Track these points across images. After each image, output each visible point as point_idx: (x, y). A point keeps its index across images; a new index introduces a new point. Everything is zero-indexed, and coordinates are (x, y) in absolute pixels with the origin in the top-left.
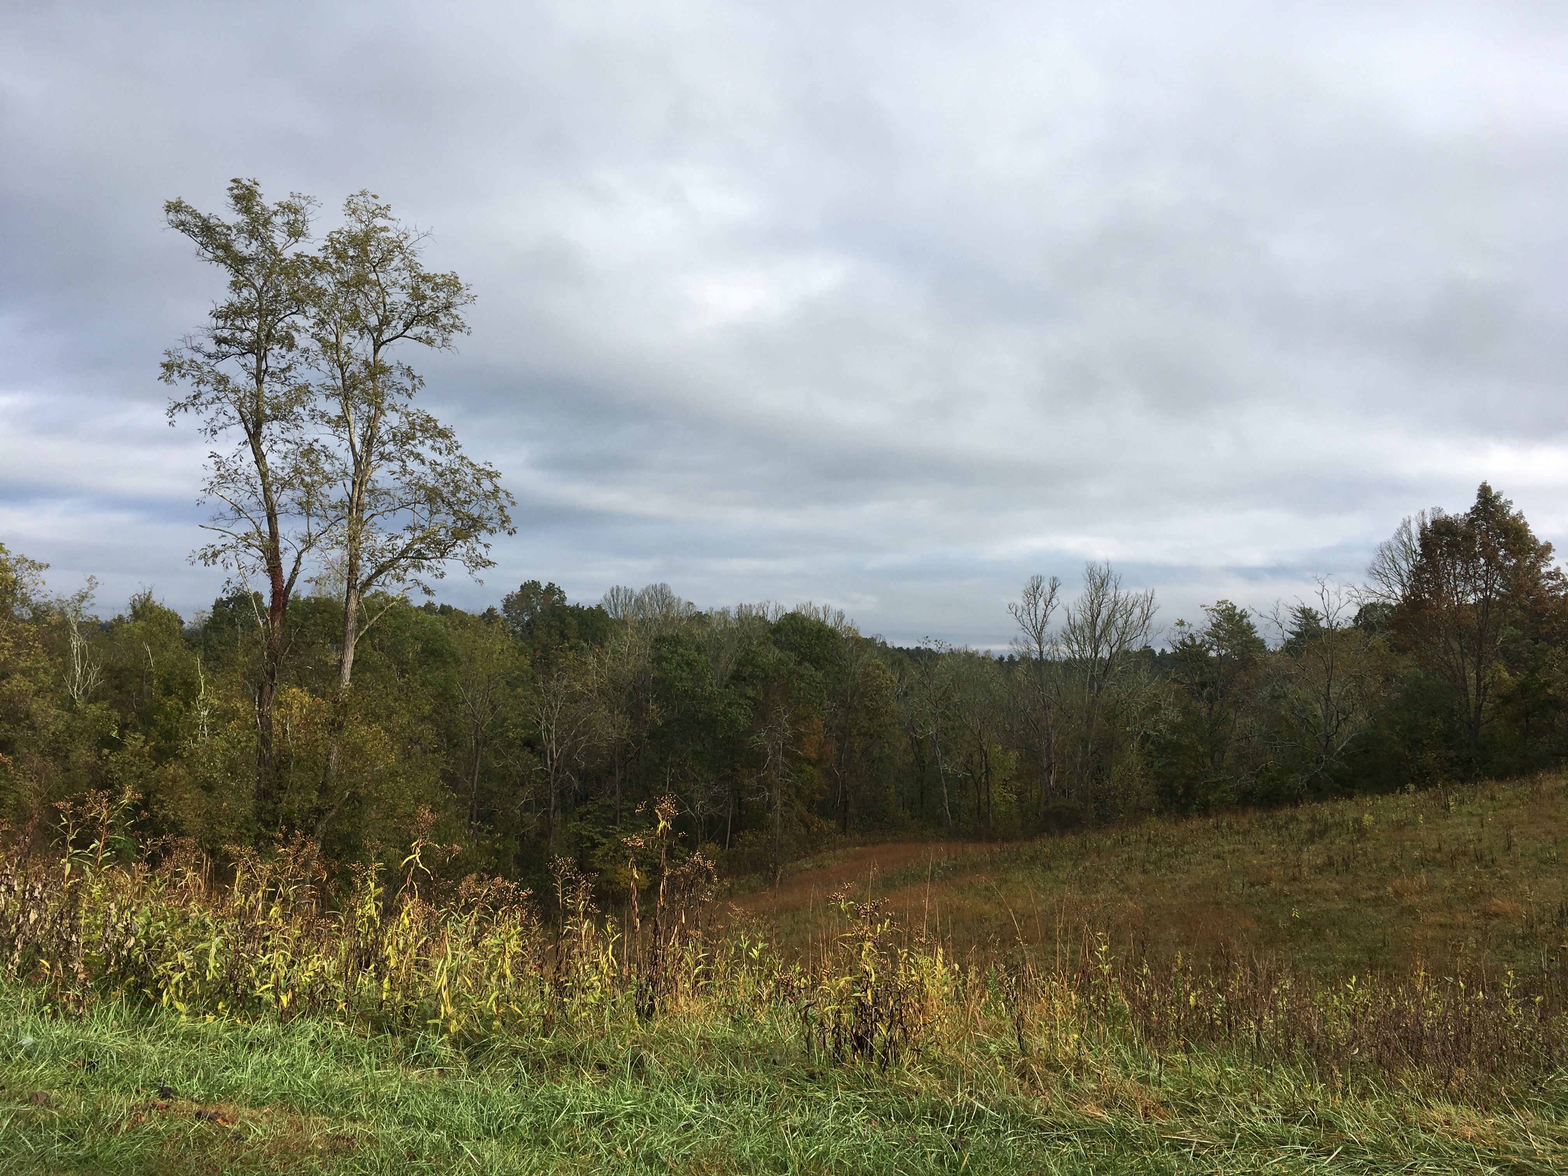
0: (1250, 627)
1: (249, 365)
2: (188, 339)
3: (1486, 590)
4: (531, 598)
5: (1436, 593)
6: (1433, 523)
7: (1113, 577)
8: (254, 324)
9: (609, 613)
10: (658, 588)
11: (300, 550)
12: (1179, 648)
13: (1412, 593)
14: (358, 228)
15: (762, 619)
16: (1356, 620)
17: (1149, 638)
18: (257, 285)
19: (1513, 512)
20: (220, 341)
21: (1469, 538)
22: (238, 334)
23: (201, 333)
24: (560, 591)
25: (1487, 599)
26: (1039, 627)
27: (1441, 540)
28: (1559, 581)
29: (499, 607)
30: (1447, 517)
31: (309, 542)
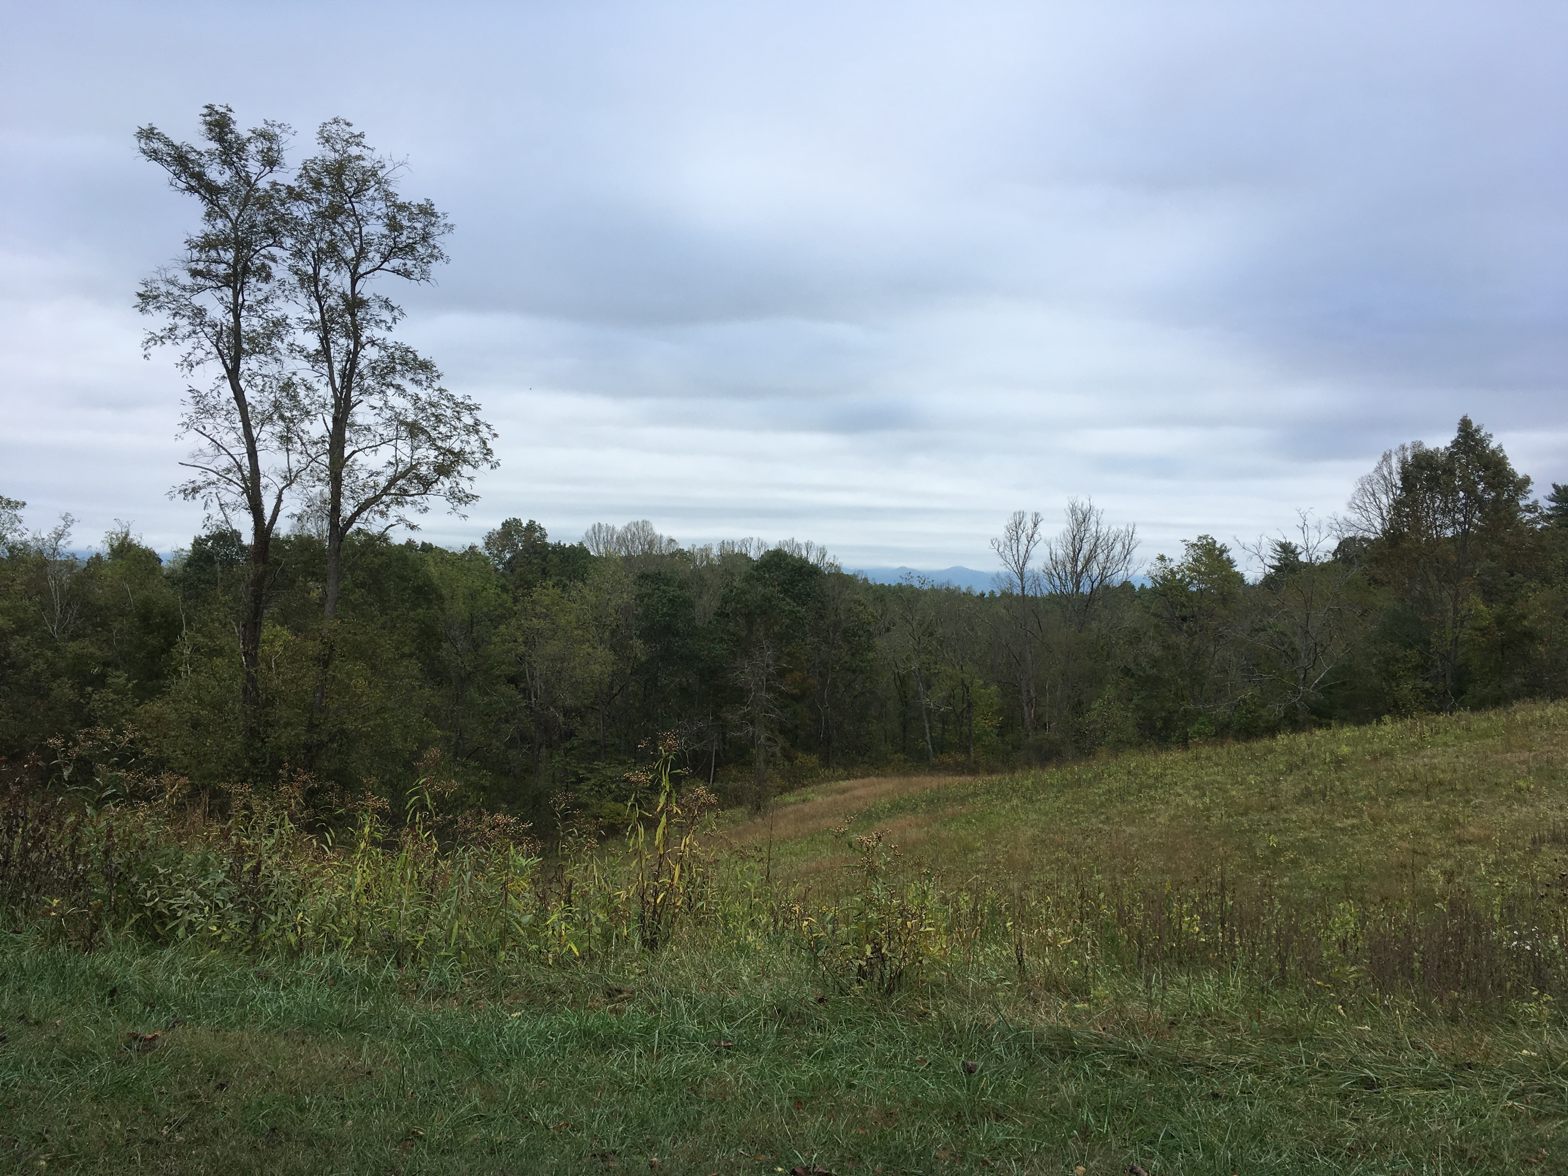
0: (1230, 562)
1: (225, 299)
2: (163, 271)
3: (1465, 523)
4: (513, 536)
5: (1416, 527)
6: (1415, 457)
7: (1094, 512)
8: (229, 256)
9: (590, 550)
10: (640, 525)
11: (281, 486)
12: (1159, 583)
13: (1392, 527)
14: (332, 156)
15: (745, 557)
16: (1334, 554)
17: (1130, 572)
18: (232, 216)
19: (1493, 445)
20: (195, 273)
21: (1451, 472)
22: (213, 267)
23: (175, 265)
24: (541, 528)
25: (1465, 532)
26: (1021, 563)
27: (1422, 474)
28: (1537, 514)
29: (480, 543)
30: (1427, 451)
31: (290, 479)
